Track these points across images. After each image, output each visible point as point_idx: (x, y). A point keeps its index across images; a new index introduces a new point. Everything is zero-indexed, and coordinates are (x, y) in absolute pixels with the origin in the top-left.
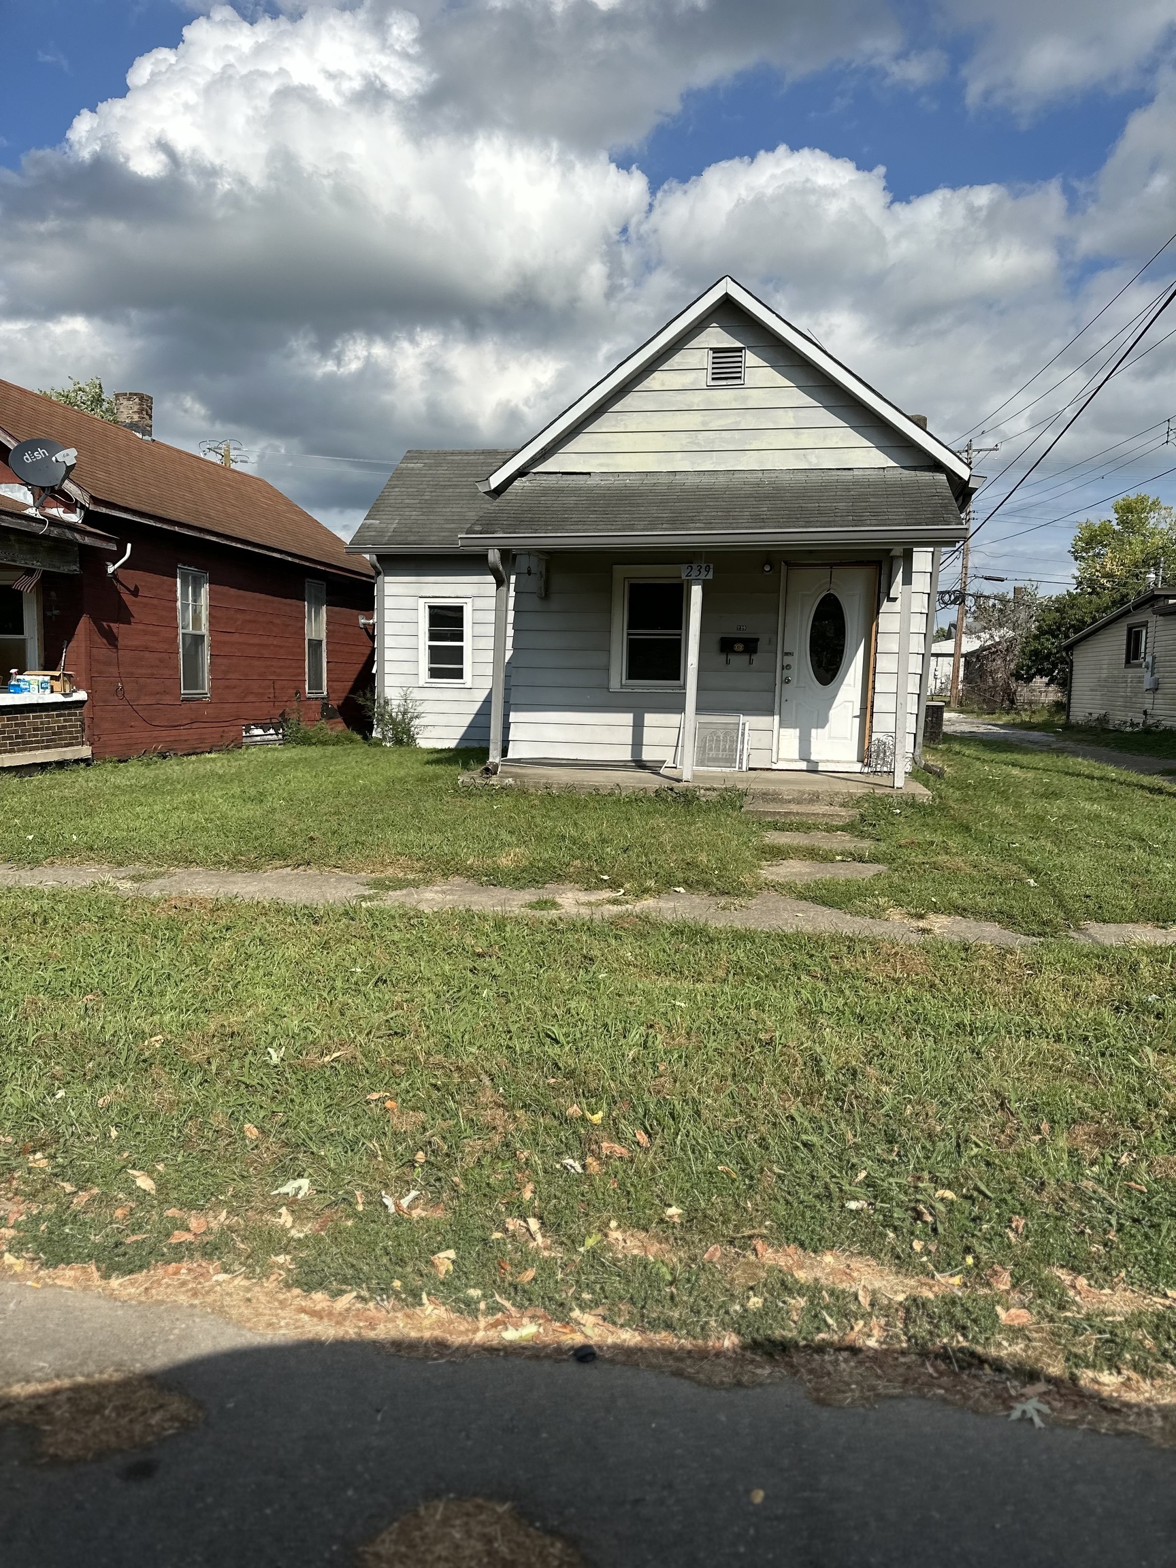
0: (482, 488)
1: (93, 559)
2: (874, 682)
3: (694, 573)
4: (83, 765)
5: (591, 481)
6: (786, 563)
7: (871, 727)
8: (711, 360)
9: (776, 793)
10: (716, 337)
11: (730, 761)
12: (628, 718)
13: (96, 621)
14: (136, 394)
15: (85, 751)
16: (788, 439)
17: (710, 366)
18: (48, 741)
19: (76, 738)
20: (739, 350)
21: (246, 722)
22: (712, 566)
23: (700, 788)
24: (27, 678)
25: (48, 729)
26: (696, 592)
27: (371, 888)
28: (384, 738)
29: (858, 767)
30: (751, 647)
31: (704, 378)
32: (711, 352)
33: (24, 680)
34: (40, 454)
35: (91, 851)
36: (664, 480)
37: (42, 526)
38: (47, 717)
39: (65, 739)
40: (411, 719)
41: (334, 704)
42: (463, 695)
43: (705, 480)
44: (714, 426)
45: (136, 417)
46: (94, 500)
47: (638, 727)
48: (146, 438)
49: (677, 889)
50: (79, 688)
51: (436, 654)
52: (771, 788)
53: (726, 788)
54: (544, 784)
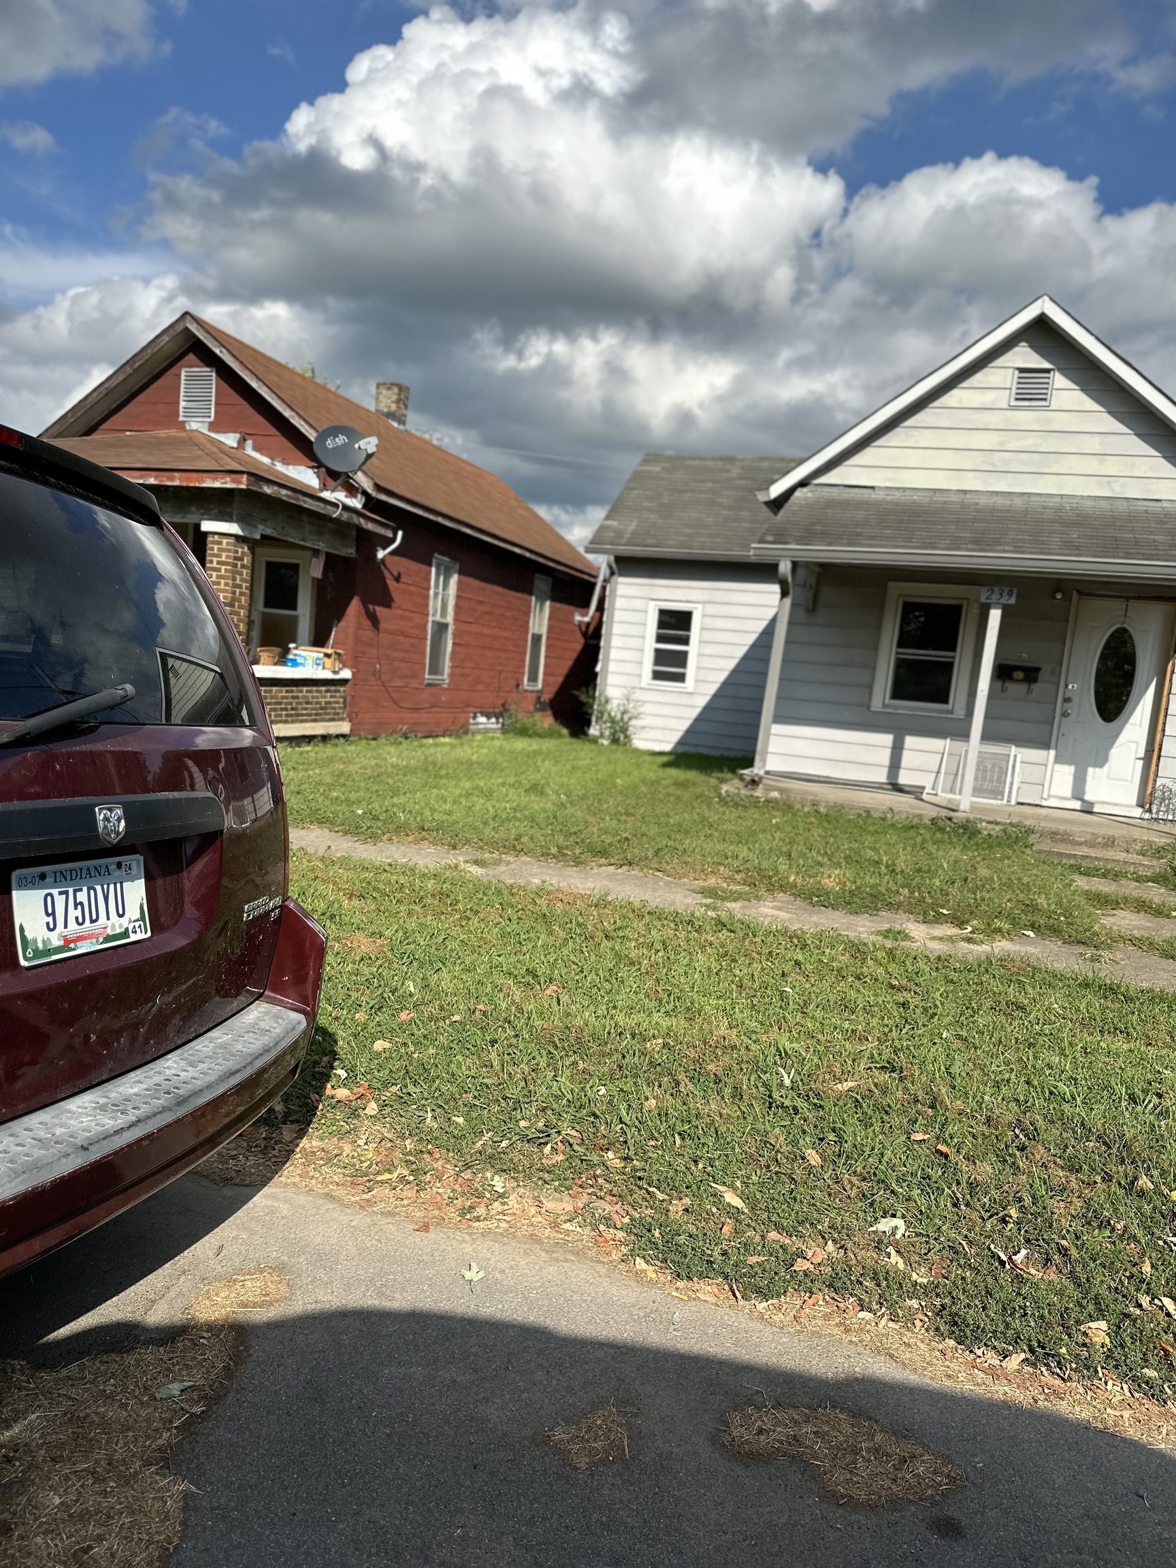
0: (762, 497)
1: (368, 542)
2: (1164, 724)
3: (995, 597)
4: (342, 740)
5: (874, 496)
6: (1078, 592)
7: (1157, 770)
8: (1016, 380)
9: (1065, 833)
10: (1024, 356)
11: (997, 793)
12: (887, 739)
13: (365, 603)
14: (396, 385)
15: (345, 727)
16: (1092, 465)
17: (1015, 386)
18: (317, 714)
19: (338, 714)
20: (1048, 371)
21: (474, 710)
22: (1015, 591)
23: (981, 821)
24: (303, 653)
25: (317, 703)
26: (995, 616)
27: (705, 897)
28: (602, 736)
29: (1138, 812)
30: (1031, 675)
31: (1003, 399)
32: (1017, 372)
33: (300, 656)
34: (341, 440)
35: (424, 831)
36: (954, 498)
37: (335, 509)
38: (318, 691)
39: (329, 714)
40: (630, 719)
41: (546, 697)
42: (685, 700)
43: (1000, 501)
44: (1012, 446)
45: (393, 407)
46: (379, 488)
47: (897, 750)
48: (401, 427)
49: (1027, 933)
50: (345, 666)
51: (660, 657)
52: (1062, 827)
53: (1011, 823)
54: (812, 801)
